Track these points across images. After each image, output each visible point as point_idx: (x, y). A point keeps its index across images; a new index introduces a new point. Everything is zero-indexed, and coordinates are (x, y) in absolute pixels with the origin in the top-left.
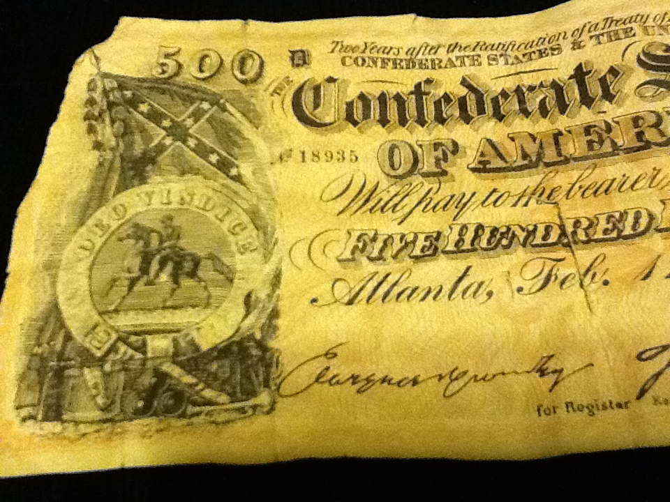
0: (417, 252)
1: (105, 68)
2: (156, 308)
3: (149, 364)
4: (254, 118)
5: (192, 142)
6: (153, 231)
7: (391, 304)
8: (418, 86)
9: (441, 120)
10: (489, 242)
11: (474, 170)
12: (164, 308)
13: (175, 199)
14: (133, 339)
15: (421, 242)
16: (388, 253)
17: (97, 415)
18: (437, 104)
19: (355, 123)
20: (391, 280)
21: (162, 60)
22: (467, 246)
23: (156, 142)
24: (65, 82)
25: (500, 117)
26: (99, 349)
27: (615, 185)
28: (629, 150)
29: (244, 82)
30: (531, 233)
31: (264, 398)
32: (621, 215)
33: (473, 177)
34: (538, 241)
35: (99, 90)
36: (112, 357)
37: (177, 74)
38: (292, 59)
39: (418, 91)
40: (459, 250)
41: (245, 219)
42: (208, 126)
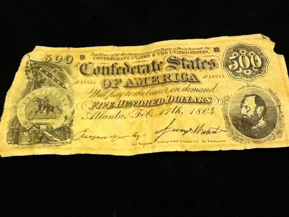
0: (108, 107)
1: (31, 58)
2: (43, 119)
3: (41, 132)
4: (69, 72)
5: (53, 78)
6: (42, 100)
7: (101, 119)
8: (113, 65)
9: (118, 73)
10: (126, 105)
11: (124, 87)
12: (45, 118)
13: (48, 92)
14: (37, 126)
15: (110, 104)
16: (101, 107)
17: (27, 143)
18: (117, 70)
19: (96, 74)
20: (102, 113)
21: (46, 57)
22: (120, 106)
23: (44, 77)
24: (20, 62)
25: (133, 73)
26: (28, 128)
27: (158, 92)
28: (162, 83)
29: (68, 63)
30: (136, 103)
31: (69, 140)
32: (158, 100)
33: (124, 88)
34: (138, 105)
35: (29, 64)
36: (31, 130)
37: (50, 61)
38: (81, 57)
39: (113, 66)
40: (118, 107)
41: (66, 98)
42: (58, 74)
